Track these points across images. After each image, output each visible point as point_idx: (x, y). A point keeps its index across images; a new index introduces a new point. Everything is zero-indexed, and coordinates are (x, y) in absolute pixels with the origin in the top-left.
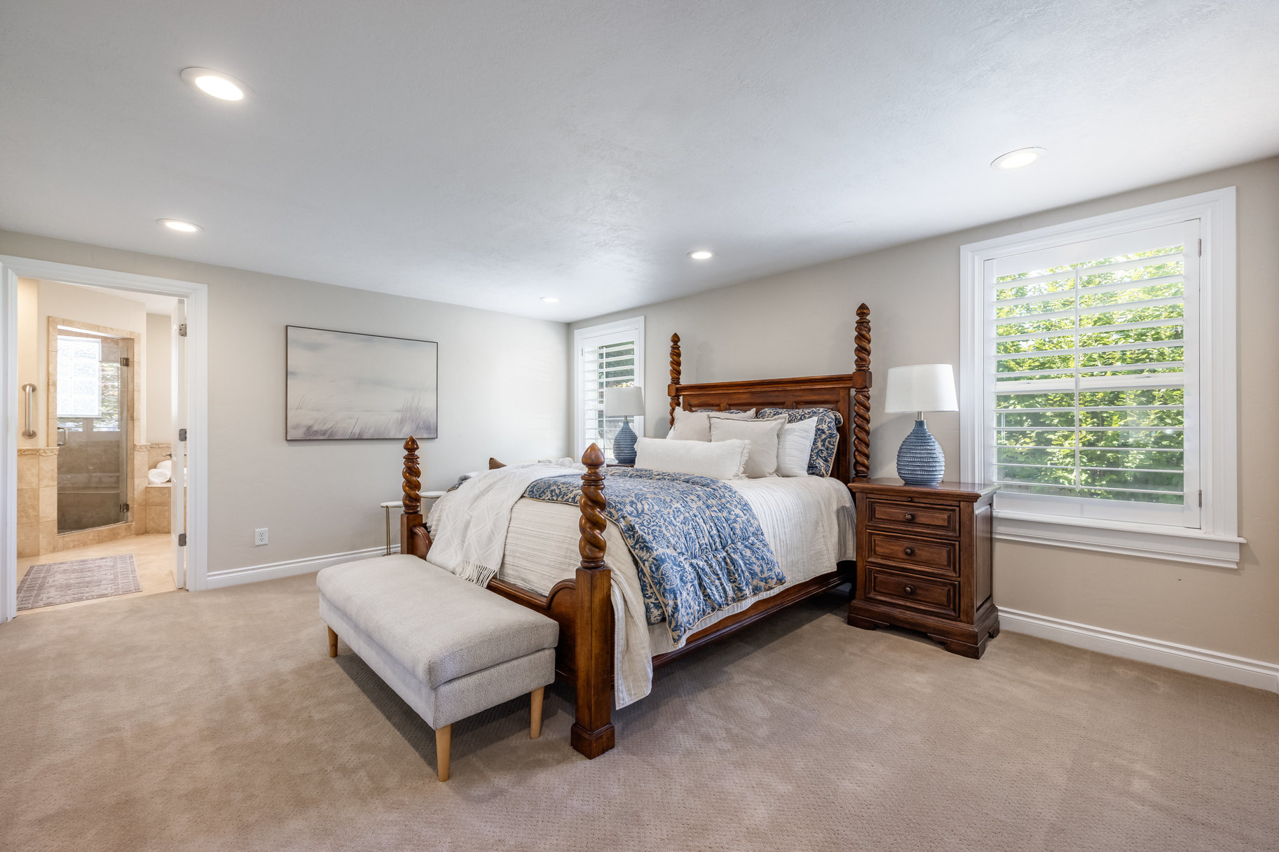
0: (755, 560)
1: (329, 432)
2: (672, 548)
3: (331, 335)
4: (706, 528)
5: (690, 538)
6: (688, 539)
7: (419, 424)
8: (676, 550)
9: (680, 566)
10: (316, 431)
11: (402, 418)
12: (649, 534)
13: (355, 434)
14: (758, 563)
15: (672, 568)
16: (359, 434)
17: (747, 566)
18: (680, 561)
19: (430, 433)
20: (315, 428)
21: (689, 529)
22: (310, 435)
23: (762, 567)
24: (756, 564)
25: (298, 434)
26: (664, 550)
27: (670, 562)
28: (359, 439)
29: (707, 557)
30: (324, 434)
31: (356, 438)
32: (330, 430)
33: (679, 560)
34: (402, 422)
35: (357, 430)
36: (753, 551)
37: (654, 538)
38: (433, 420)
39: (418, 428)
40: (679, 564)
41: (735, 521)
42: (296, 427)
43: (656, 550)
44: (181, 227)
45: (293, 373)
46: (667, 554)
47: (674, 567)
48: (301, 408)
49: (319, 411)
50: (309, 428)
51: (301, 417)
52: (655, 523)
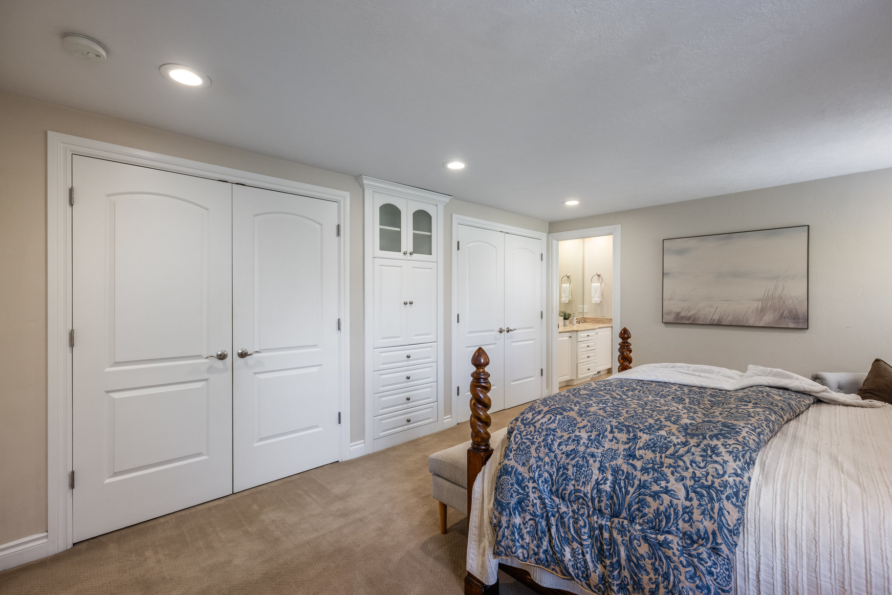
0: (649, 568)
1: (693, 318)
2: (527, 468)
3: (694, 240)
4: (596, 475)
5: (563, 474)
6: (560, 473)
7: (783, 313)
8: (529, 472)
9: (524, 489)
10: (683, 317)
11: (762, 307)
12: (516, 444)
13: (714, 320)
14: (652, 575)
15: (512, 485)
16: (719, 320)
17: (632, 564)
18: (527, 486)
19: (798, 323)
20: (682, 314)
21: (568, 464)
22: (679, 320)
23: (657, 586)
24: (648, 574)
25: (670, 318)
26: (516, 464)
27: (514, 478)
28: (718, 324)
29: (579, 510)
30: (689, 319)
31: (715, 323)
32: (694, 316)
33: (527, 483)
34: (762, 311)
35: (716, 317)
36: (654, 554)
37: (517, 450)
38: (802, 309)
39: (782, 317)
40: (524, 487)
41: (656, 495)
42: (669, 313)
43: (509, 460)
44: (572, 203)
45: (668, 274)
46: (516, 470)
47: (516, 486)
48: (672, 299)
49: (685, 301)
50: (678, 314)
51: (674, 306)
52: (531, 438)
